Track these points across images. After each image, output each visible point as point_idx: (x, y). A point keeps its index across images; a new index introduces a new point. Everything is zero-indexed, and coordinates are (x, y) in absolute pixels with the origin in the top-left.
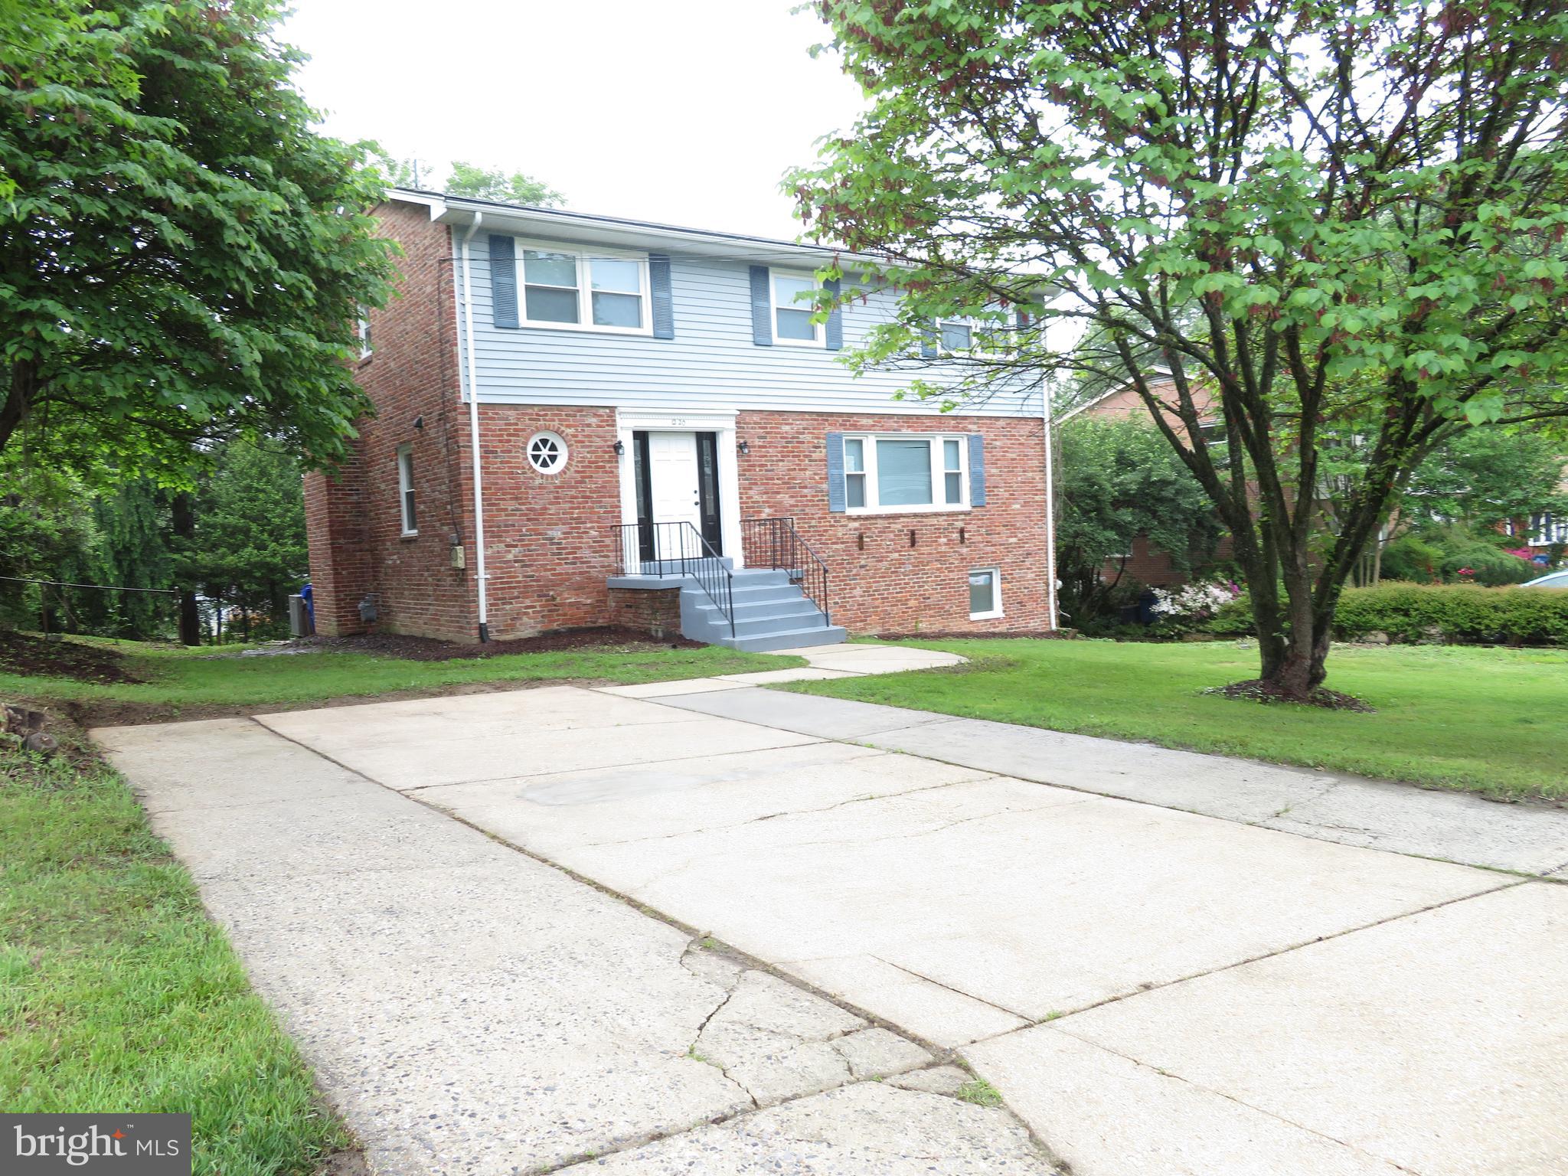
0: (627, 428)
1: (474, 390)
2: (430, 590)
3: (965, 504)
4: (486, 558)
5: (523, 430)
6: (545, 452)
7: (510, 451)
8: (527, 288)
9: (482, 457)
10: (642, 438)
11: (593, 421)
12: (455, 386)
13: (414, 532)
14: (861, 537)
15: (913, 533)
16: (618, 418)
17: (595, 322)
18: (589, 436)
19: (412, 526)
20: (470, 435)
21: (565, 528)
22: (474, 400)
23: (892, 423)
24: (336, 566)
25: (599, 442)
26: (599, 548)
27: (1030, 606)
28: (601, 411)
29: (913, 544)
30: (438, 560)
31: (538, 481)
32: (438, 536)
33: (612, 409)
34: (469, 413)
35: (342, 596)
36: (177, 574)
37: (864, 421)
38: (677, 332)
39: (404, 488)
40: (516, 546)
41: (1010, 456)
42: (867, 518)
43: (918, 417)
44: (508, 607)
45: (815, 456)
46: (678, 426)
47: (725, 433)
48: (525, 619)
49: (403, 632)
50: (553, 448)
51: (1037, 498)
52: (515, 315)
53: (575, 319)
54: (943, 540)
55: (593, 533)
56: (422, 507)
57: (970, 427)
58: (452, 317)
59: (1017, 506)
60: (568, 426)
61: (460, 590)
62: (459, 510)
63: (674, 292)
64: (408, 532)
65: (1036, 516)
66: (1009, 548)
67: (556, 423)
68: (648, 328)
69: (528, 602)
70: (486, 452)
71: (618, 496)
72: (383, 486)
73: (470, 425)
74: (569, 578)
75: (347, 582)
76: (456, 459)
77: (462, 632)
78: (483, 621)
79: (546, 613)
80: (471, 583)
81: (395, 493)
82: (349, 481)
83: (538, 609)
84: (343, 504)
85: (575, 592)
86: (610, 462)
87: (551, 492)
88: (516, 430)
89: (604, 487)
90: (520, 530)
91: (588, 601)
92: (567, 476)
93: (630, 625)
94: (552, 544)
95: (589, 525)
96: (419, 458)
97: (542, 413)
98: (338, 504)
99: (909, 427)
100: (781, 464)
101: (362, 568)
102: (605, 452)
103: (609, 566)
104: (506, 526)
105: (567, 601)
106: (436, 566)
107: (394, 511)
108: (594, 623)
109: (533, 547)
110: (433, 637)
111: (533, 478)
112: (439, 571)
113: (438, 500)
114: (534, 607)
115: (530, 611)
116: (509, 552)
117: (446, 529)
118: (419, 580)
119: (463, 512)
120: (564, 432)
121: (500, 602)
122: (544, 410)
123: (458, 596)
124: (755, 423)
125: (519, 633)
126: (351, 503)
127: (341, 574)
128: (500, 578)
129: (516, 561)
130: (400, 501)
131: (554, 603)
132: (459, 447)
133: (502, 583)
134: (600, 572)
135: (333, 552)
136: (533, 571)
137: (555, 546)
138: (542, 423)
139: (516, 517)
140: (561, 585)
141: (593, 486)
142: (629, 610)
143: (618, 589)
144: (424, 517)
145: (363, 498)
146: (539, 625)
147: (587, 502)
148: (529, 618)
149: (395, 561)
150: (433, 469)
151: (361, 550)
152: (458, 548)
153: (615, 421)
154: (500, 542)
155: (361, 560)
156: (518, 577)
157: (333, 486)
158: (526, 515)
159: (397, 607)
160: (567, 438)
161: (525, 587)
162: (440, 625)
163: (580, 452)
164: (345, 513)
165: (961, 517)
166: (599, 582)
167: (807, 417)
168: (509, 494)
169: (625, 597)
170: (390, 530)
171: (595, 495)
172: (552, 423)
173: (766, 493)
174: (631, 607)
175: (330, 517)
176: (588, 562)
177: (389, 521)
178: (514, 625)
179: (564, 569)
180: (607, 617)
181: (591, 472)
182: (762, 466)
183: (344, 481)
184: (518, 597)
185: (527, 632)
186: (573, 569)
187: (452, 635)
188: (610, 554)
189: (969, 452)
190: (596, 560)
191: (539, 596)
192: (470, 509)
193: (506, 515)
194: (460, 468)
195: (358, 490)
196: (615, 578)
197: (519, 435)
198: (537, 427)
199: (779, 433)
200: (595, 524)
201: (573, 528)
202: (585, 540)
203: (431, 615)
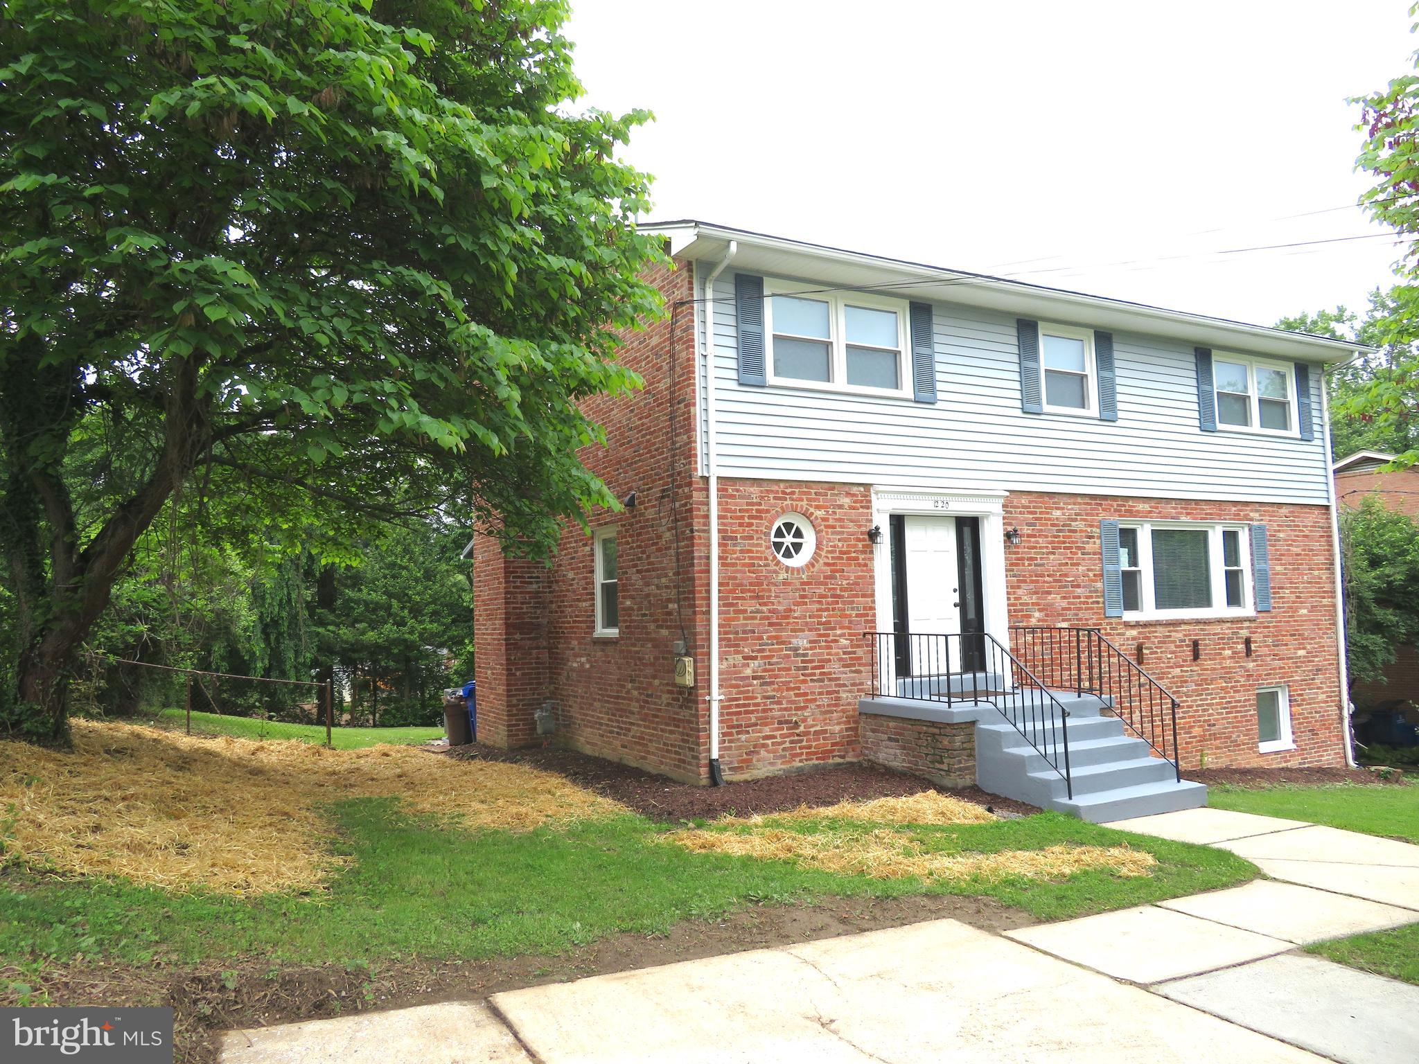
0: (884, 511)
1: (714, 460)
2: (635, 706)
3: (1247, 609)
4: (720, 673)
5: (767, 511)
6: (789, 540)
7: (751, 538)
8: (775, 337)
9: (720, 545)
10: (898, 522)
11: (846, 501)
12: (689, 455)
13: (613, 632)
14: (1140, 649)
15: (1196, 644)
16: (873, 497)
17: (849, 382)
18: (840, 520)
19: (610, 622)
20: (707, 517)
21: (812, 635)
22: (715, 473)
23: (1169, 509)
24: (510, 666)
25: (852, 528)
26: (851, 662)
27: (1323, 734)
28: (855, 490)
29: (1196, 656)
30: (649, 671)
31: (782, 576)
32: (652, 640)
33: (867, 486)
34: (707, 490)
35: (514, 701)
37: (1141, 507)
38: (940, 395)
39: (599, 578)
40: (755, 658)
41: (1295, 550)
42: (1146, 625)
43: (1197, 501)
44: (743, 737)
45: (1089, 548)
46: (940, 510)
47: (992, 518)
48: (763, 753)
49: (588, 750)
50: (798, 534)
51: (1325, 601)
52: (760, 370)
53: (828, 378)
54: (1228, 652)
55: (843, 642)
56: (628, 603)
57: (1252, 514)
58: (688, 370)
59: (1304, 611)
60: (818, 507)
61: (685, 714)
62: (690, 611)
63: (937, 348)
64: (601, 631)
65: (1325, 623)
66: (1298, 663)
67: (805, 503)
68: (907, 390)
69: (767, 731)
70: (725, 538)
71: (873, 595)
72: (571, 575)
73: (708, 504)
74: (815, 700)
75: (522, 684)
76: (687, 546)
77: (684, 768)
78: (715, 754)
79: (787, 745)
80: (701, 706)
81: (587, 584)
82: (528, 568)
83: (779, 740)
84: (521, 593)
85: (821, 717)
86: (864, 552)
87: (797, 589)
88: (758, 511)
89: (857, 584)
90: (761, 638)
91: (837, 728)
92: (816, 569)
93: (895, 764)
94: (797, 655)
95: (839, 632)
96: (628, 543)
97: (788, 491)
98: (516, 593)
99: (1188, 514)
100: (1052, 557)
101: (538, 668)
102: (859, 540)
103: (861, 684)
104: (744, 632)
105: (812, 730)
106: (646, 677)
107: (584, 604)
108: (843, 757)
109: (775, 660)
110: (635, 765)
111: (775, 572)
112: (650, 684)
113: (655, 596)
114: (774, 737)
115: (769, 742)
116: (748, 665)
117: (664, 632)
118: (618, 692)
119: (695, 613)
120: (812, 514)
121: (734, 731)
122: (791, 487)
123: (679, 720)
124: (1024, 507)
125: (755, 772)
126: (529, 593)
127: (514, 675)
128: (737, 699)
129: (754, 678)
130: (593, 594)
131: (797, 731)
132: (692, 531)
133: (738, 706)
134: (850, 691)
135: (507, 650)
136: (774, 690)
137: (799, 659)
138: (789, 502)
139: (757, 622)
140: (805, 708)
141: (845, 582)
142: (893, 744)
143: (876, 716)
144: (630, 615)
145: (543, 587)
146: (779, 761)
147: (837, 603)
148: (768, 752)
149: (582, 664)
150: (648, 557)
151: (538, 648)
152: (686, 659)
153: (870, 501)
154: (737, 652)
155: (538, 658)
156: (756, 698)
157: (513, 572)
158: (768, 618)
159: (583, 720)
160: (816, 523)
161: (764, 711)
162: (648, 752)
163: (830, 540)
164: (522, 603)
165: (1247, 624)
166: (849, 704)
167: (1079, 500)
168: (749, 591)
169: (888, 727)
170: (577, 627)
171: (846, 594)
172: (800, 503)
173: (1036, 593)
174: (897, 741)
175: (506, 608)
176: (838, 679)
177: (577, 616)
178: (750, 761)
179: (810, 687)
180: (858, 751)
181: (842, 564)
182: (1031, 559)
183: (524, 567)
184: (756, 725)
185: (765, 769)
186: (821, 687)
187: (667, 768)
188: (862, 668)
189: (1251, 545)
190: (846, 676)
191: (780, 723)
192: (704, 609)
193: (745, 618)
194: (693, 558)
195: (538, 577)
196: (869, 699)
197: (760, 518)
198: (782, 508)
199: (1050, 519)
200: (846, 631)
201: (820, 635)
202: (834, 651)
203: (633, 737)
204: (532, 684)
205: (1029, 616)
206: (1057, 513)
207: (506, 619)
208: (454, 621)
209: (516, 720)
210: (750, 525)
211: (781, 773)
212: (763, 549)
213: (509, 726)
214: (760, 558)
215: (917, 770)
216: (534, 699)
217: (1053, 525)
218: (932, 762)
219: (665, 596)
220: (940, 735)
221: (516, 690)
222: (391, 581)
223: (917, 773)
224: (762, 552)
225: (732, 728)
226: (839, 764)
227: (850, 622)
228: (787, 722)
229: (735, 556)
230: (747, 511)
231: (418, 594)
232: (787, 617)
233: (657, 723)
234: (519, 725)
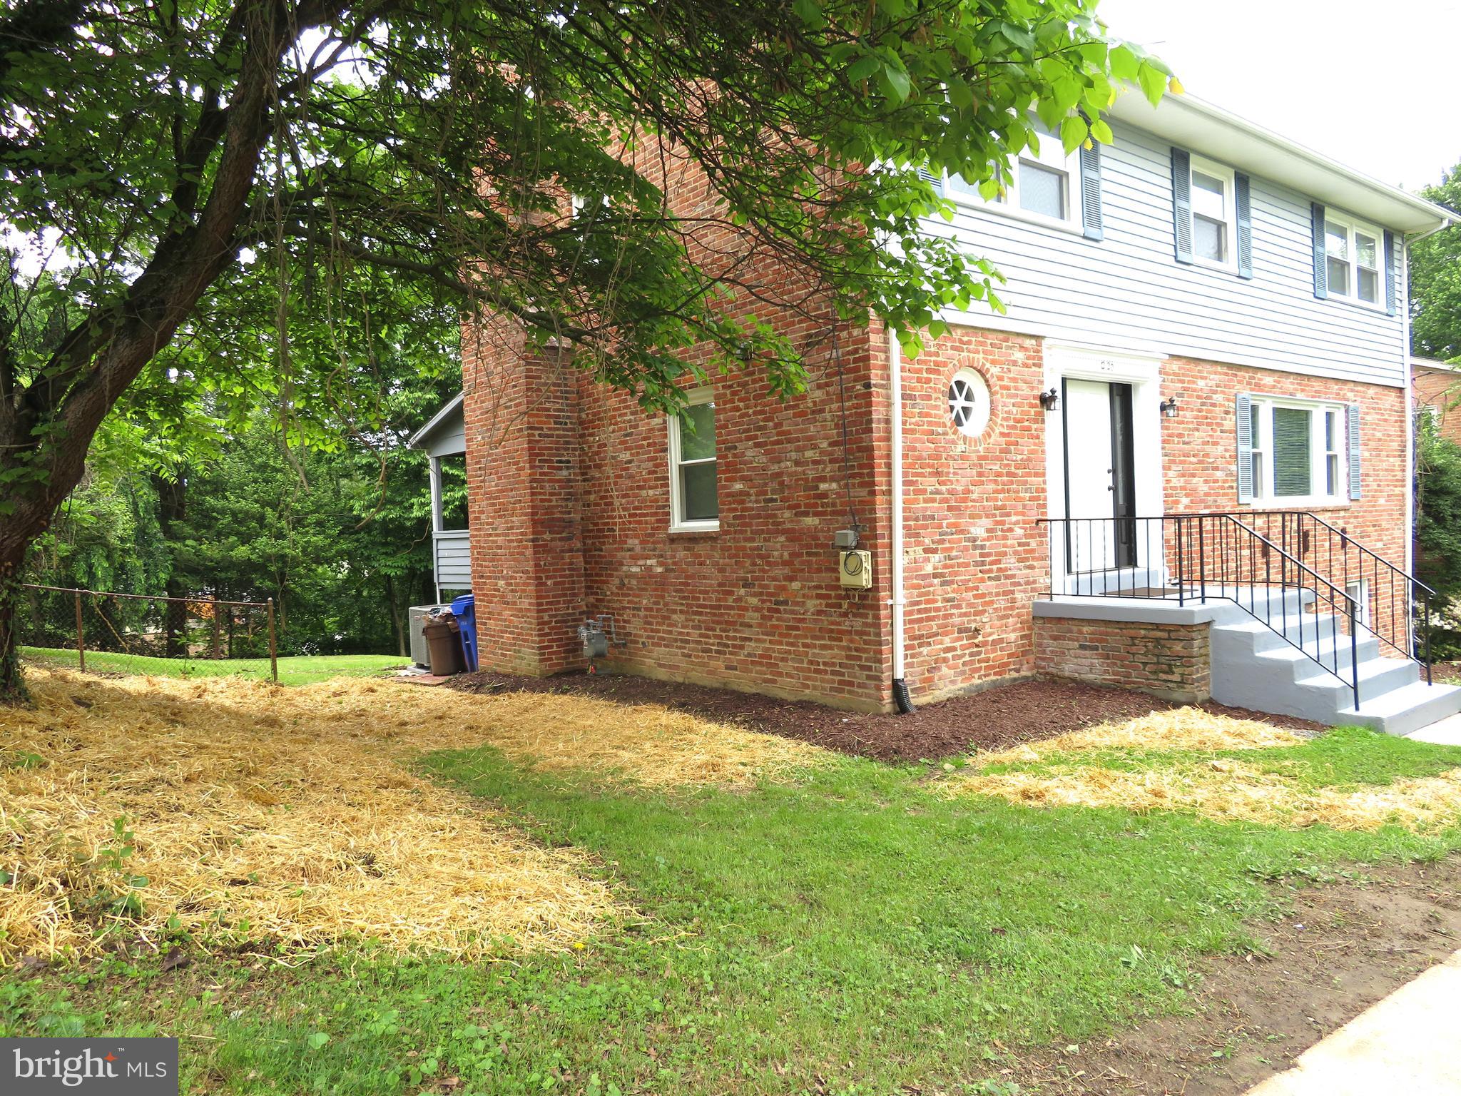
0: (1059, 371)
2: (752, 617)
3: (1341, 497)
4: (905, 569)
5: (945, 364)
6: (960, 403)
7: (929, 397)
9: (901, 404)
11: (1019, 356)
13: (706, 525)
15: (1305, 534)
16: (1046, 353)
17: (1022, 205)
18: (1014, 379)
20: (886, 368)
21: (987, 522)
23: (1289, 384)
25: (1026, 391)
26: (1024, 555)
27: (1391, 630)
28: (1027, 343)
29: (1305, 549)
30: (778, 572)
31: (960, 447)
32: (784, 532)
33: (1039, 339)
35: (546, 618)
36: (175, 568)
37: (1268, 380)
38: (1104, 232)
39: (675, 458)
40: (934, 551)
41: (1378, 435)
42: (1268, 513)
44: (925, 650)
45: (1226, 424)
46: (1106, 371)
47: (1146, 387)
48: (945, 670)
49: (662, 675)
50: (969, 397)
53: (999, 198)
55: (1018, 531)
57: (1348, 394)
59: (1382, 501)
60: (994, 362)
61: (863, 623)
62: (863, 492)
63: (1103, 173)
64: (678, 525)
65: (1396, 514)
67: (982, 356)
68: (1077, 223)
69: (947, 642)
70: (906, 396)
71: (1043, 475)
73: (886, 350)
74: (992, 602)
75: (554, 596)
76: (858, 406)
77: (850, 692)
78: (899, 675)
79: (967, 658)
80: (883, 613)
81: (656, 466)
82: (557, 449)
83: (959, 652)
84: (550, 481)
85: (997, 623)
86: (1036, 421)
87: (974, 465)
88: (936, 363)
89: (1029, 460)
90: (940, 526)
91: (1013, 636)
92: (992, 440)
93: (1091, 676)
94: (975, 547)
95: (1014, 518)
96: (737, 409)
97: (965, 339)
98: (543, 481)
99: (1303, 390)
100: (1196, 433)
101: (572, 576)
102: (1032, 406)
103: (1034, 582)
104: (925, 518)
105: (990, 639)
106: (774, 579)
107: (651, 492)
108: (1017, 671)
109: (954, 553)
110: (754, 691)
111: (953, 442)
112: (784, 588)
113: (790, 475)
114: (954, 649)
115: (950, 655)
116: (928, 560)
117: (810, 521)
118: (718, 600)
119: (873, 493)
120: (988, 370)
121: (916, 642)
122: (967, 335)
123: (840, 632)
124: (1175, 374)
125: (937, 693)
126: (559, 481)
127: (545, 584)
128: (918, 603)
129: (935, 576)
130: (667, 478)
131: (976, 641)
132: (868, 386)
133: (919, 611)
134: (1025, 591)
135: (535, 553)
136: (954, 591)
137: (978, 552)
138: (965, 354)
139: (936, 505)
140: (983, 612)
141: (1019, 457)
142: (1087, 652)
143: (1060, 620)
144: (743, 502)
145: (575, 474)
146: (960, 679)
147: (1012, 483)
148: (949, 668)
149: (650, 568)
150: (779, 425)
151: (571, 550)
152: (863, 553)
153: (1041, 358)
154: (918, 544)
155: (571, 563)
156: (936, 601)
157: (538, 455)
158: (946, 501)
159: (648, 637)
160: (991, 382)
161: (946, 617)
162: (780, 674)
163: (1005, 405)
164: (552, 494)
165: (1342, 514)
166: (1024, 606)
167: (1219, 369)
168: (929, 466)
169: (1080, 632)
170: (639, 522)
171: (1020, 472)
172: (976, 356)
173: (1183, 476)
174: (1096, 648)
175: (532, 501)
176: (1013, 576)
177: (635, 508)
178: (930, 680)
179: (988, 587)
180: (1032, 661)
181: (1017, 436)
182: (1180, 435)
183: (551, 449)
184: (936, 634)
185: (946, 689)
186: (997, 586)
187: (817, 693)
188: (1035, 563)
189: (1347, 427)
190: (1022, 574)
191: (960, 631)
192: (884, 488)
193: (926, 501)
194: (870, 421)
195: (568, 462)
196: (1046, 600)
197: (937, 372)
198: (959, 361)
199: (1194, 390)
200: (1020, 518)
201: (997, 523)
202: (1009, 542)
203: (749, 655)
204: (565, 595)
205: (1177, 502)
206: (1201, 383)
207: (533, 514)
208: (341, 533)
209: (549, 641)
210: (928, 381)
211: (962, 692)
212: (941, 412)
213: (540, 648)
214: (937, 424)
215: (1126, 683)
216: (569, 615)
217: (1198, 397)
218: (1155, 673)
219: (811, 474)
220: (1169, 639)
221: (548, 603)
222: (261, 487)
223: (1128, 686)
224: (941, 417)
225: (917, 640)
226: (1015, 679)
227: (1024, 507)
228: (967, 630)
229: (913, 420)
230: (925, 362)
231: (298, 501)
232: (965, 500)
233: (796, 637)
234: (552, 647)
